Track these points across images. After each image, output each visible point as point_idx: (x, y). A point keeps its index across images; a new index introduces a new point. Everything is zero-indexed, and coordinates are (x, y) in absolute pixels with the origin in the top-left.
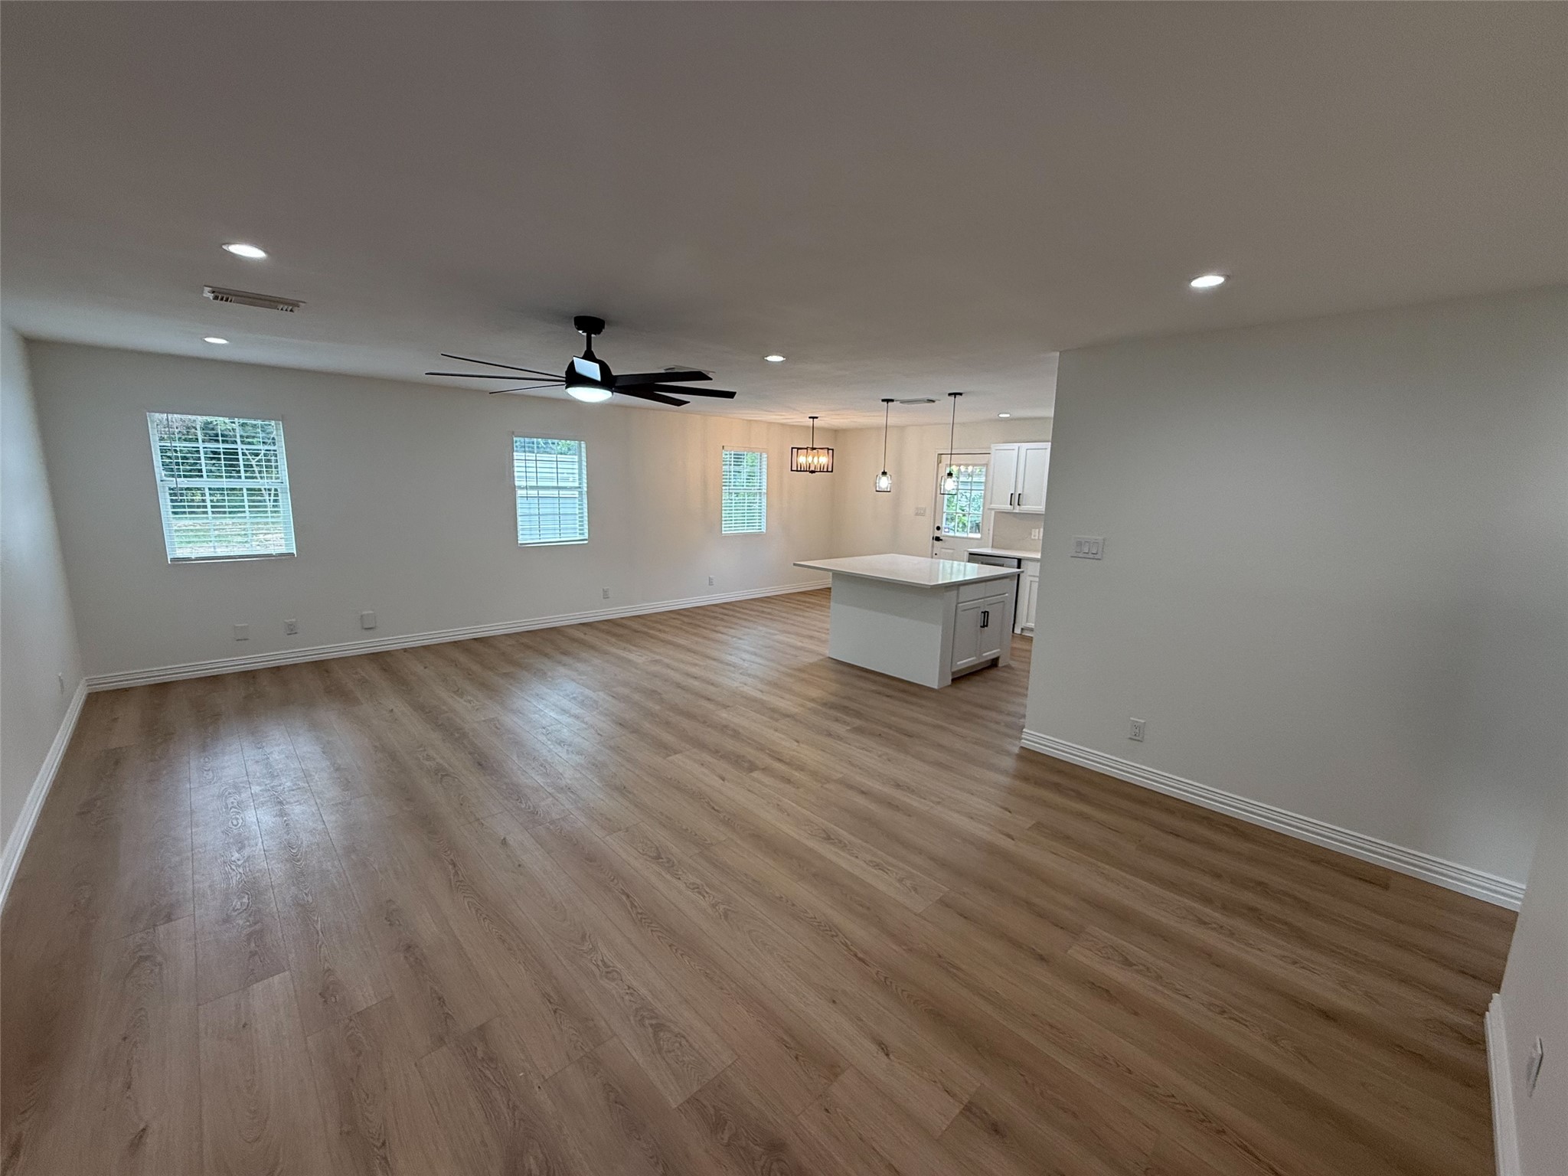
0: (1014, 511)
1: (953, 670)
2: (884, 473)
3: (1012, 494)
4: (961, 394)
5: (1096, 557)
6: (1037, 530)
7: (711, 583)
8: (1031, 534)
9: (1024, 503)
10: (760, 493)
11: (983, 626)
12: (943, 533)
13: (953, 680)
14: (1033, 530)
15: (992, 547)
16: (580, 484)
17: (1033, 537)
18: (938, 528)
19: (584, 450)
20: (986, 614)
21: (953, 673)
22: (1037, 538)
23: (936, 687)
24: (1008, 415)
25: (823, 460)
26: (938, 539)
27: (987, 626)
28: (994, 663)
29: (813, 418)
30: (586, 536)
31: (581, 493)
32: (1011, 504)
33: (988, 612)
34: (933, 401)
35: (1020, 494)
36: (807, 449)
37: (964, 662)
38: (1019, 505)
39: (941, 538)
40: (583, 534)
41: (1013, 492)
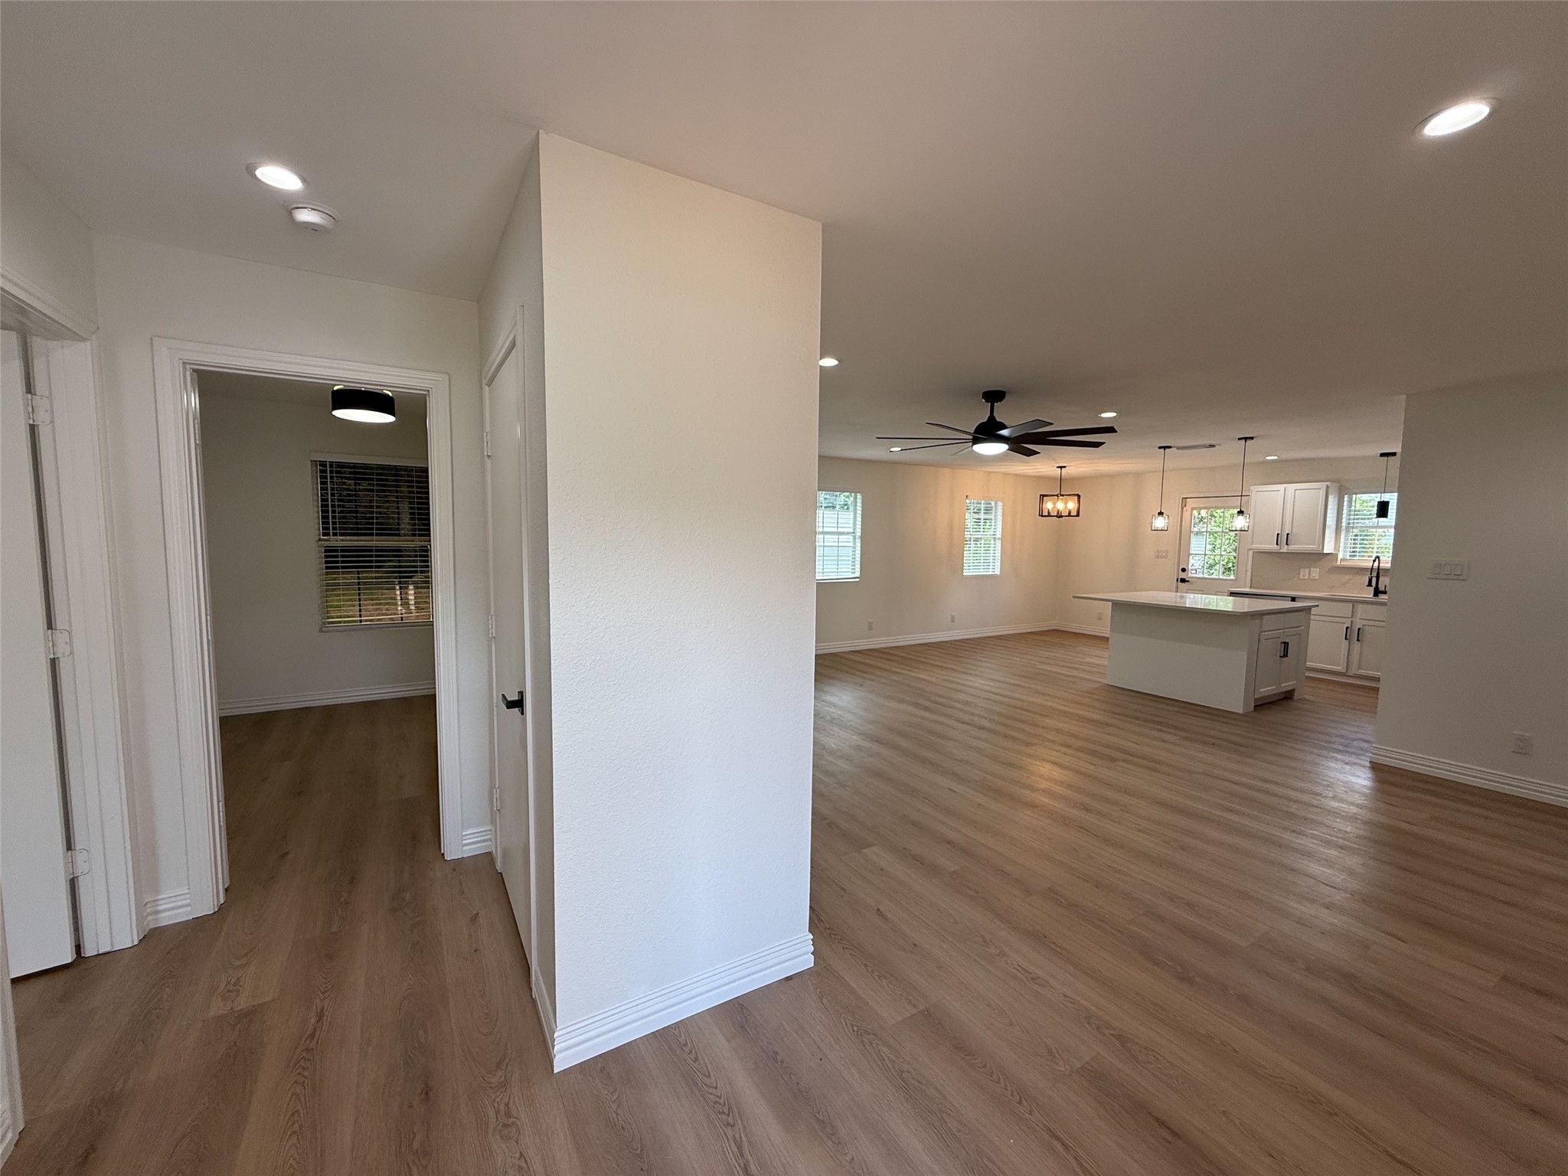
0: (1281, 551)
1: (1256, 697)
2: (1161, 514)
3: (1278, 534)
4: (1252, 438)
5: (1461, 577)
6: (1308, 570)
7: (953, 621)
8: (1299, 574)
9: (1293, 543)
10: (995, 538)
11: (1284, 656)
12: (1190, 575)
13: (1255, 706)
14: (1302, 570)
15: (1251, 587)
16: (854, 530)
17: (1301, 577)
18: (1184, 570)
19: (859, 504)
20: (1286, 644)
21: (1256, 700)
22: (1307, 578)
23: (1241, 712)
24: (1276, 458)
25: (1072, 505)
26: (1183, 581)
27: (1287, 656)
28: (1288, 696)
29: (1061, 467)
30: (858, 574)
31: (854, 538)
32: (1277, 544)
33: (1288, 643)
34: (1214, 446)
35: (1288, 534)
36: (1057, 495)
37: (1267, 690)
38: (1287, 544)
39: (1187, 579)
40: (854, 573)
41: (1279, 532)
